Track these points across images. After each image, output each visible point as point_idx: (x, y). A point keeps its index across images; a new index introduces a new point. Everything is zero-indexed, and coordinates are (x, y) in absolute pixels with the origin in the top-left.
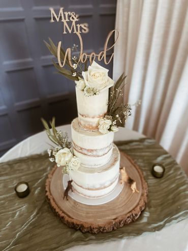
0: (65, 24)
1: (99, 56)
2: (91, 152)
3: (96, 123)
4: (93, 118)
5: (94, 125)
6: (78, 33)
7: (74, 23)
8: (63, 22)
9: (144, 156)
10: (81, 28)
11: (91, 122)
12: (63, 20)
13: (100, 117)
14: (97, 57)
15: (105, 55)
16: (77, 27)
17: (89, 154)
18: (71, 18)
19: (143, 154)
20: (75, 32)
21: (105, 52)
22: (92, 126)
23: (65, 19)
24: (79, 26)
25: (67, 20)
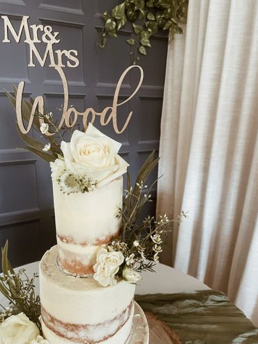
0: (33, 48)
1: (103, 115)
2: (72, 330)
3: (90, 257)
4: (84, 244)
5: (86, 263)
6: (59, 68)
7: (49, 48)
8: (27, 45)
9: (206, 332)
10: (64, 58)
11: (79, 255)
12: (28, 40)
13: (99, 243)
14: (98, 118)
15: (114, 115)
16: (55, 56)
17: (70, 334)
18: (44, 37)
19: (205, 327)
20: (53, 64)
21: (114, 109)
22: (80, 264)
23: (32, 38)
24: (59, 53)
25: (36, 40)
